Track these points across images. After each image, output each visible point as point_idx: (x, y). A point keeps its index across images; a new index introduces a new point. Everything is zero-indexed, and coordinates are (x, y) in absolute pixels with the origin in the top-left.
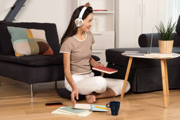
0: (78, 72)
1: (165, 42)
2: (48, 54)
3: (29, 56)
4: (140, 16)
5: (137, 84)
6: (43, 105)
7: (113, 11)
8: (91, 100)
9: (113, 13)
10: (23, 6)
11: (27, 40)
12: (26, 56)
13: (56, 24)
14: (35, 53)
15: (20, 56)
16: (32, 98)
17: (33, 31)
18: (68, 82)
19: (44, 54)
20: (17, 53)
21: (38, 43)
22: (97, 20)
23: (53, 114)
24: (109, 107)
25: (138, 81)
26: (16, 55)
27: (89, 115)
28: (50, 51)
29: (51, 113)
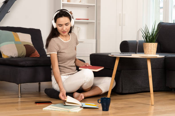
0: (65, 73)
1: (150, 44)
2: (35, 56)
3: (16, 57)
4: (120, 25)
5: (122, 85)
6: (33, 103)
7: (94, 20)
8: (80, 98)
9: (94, 22)
10: (7, 12)
11: (13, 42)
12: (13, 57)
13: (40, 30)
14: (22, 55)
15: (7, 57)
16: (19, 98)
17: (20, 34)
18: (56, 82)
19: (32, 57)
20: (4, 55)
21: (24, 45)
22: (79, 28)
23: (45, 110)
24: (100, 103)
25: (123, 82)
26: (3, 56)
27: (80, 111)
28: (37, 54)
29: (42, 109)
